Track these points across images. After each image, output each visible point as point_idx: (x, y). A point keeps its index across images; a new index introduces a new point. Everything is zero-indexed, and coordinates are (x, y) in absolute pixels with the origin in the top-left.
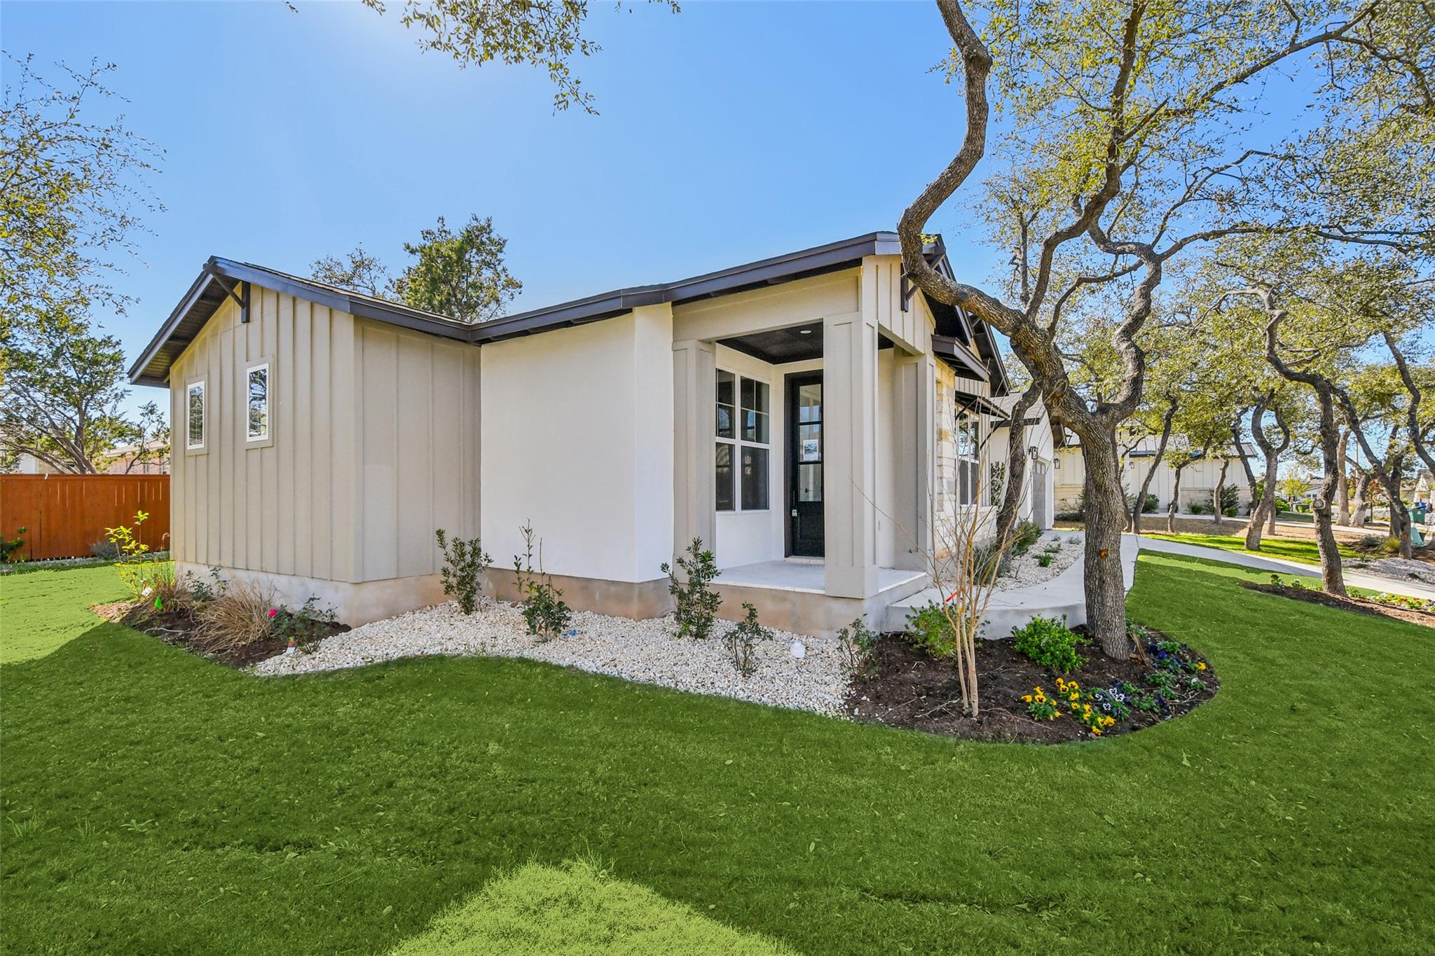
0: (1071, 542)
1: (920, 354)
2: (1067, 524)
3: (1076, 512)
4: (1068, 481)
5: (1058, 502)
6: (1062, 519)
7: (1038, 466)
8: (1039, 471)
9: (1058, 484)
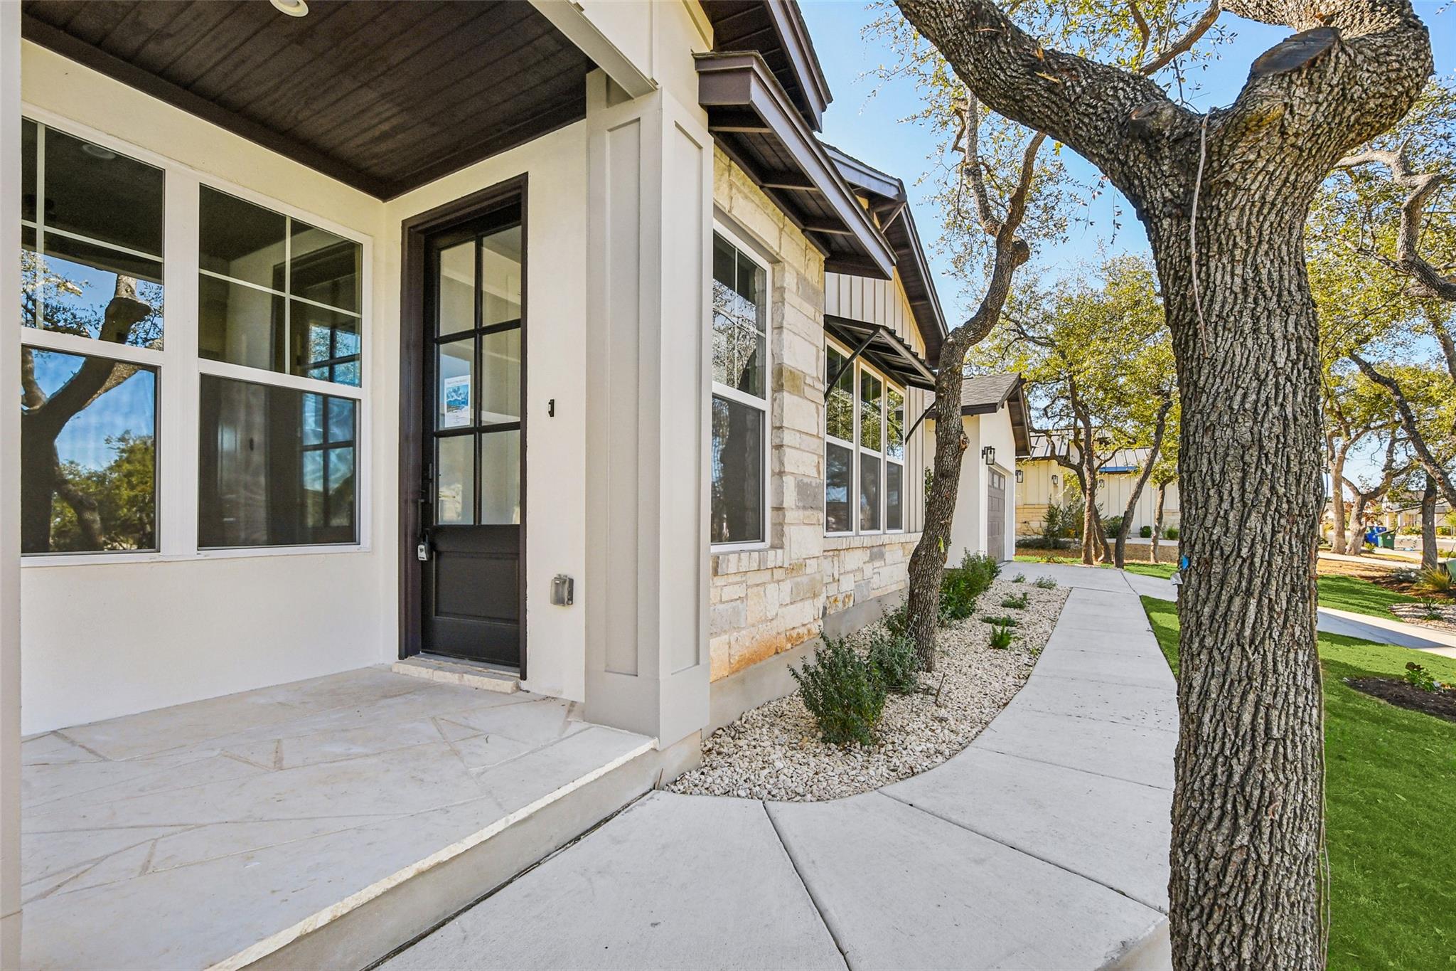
0: (1040, 586)
1: (649, 88)
2: (1030, 551)
3: (1041, 537)
4: (1032, 500)
5: (1019, 525)
6: (1024, 546)
7: (996, 477)
8: (996, 485)
9: (1020, 503)
